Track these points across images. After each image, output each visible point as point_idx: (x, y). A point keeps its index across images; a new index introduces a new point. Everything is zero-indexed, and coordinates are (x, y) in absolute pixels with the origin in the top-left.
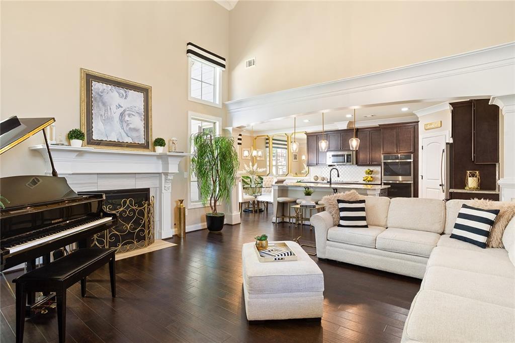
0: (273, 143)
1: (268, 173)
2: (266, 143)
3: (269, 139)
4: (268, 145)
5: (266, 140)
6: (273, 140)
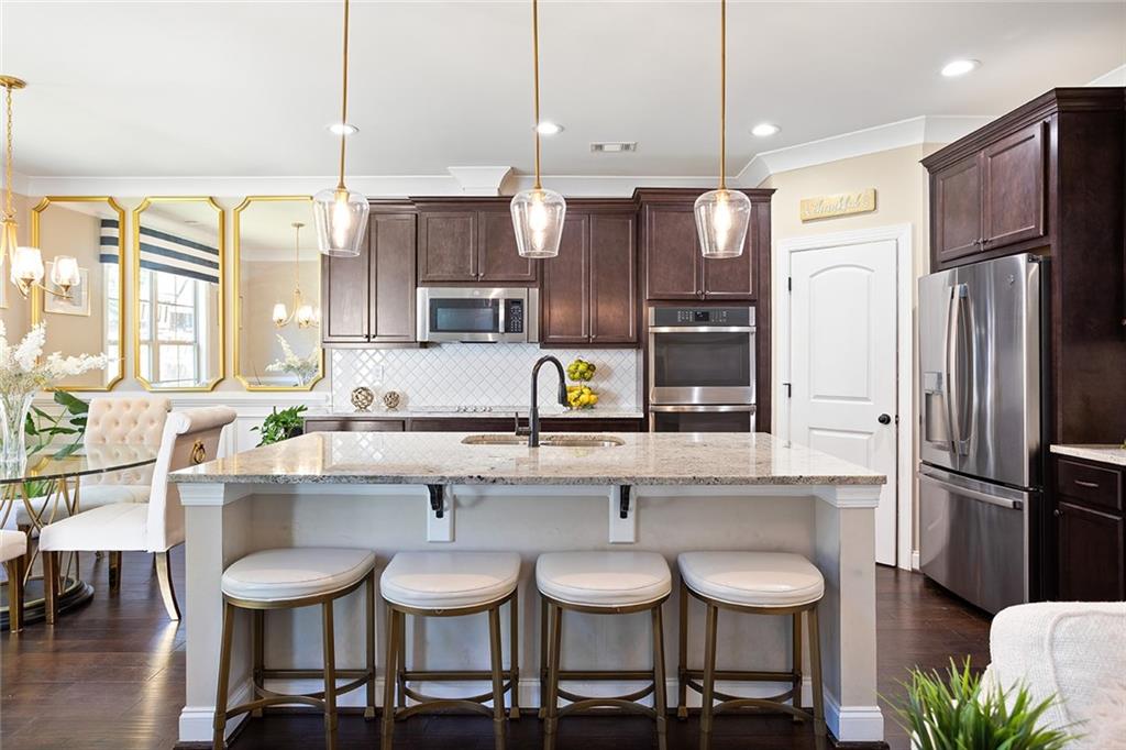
0: (144, 247)
1: (113, 372)
2: (104, 241)
3: (120, 224)
4: (114, 250)
5: (106, 223)
6: (141, 232)
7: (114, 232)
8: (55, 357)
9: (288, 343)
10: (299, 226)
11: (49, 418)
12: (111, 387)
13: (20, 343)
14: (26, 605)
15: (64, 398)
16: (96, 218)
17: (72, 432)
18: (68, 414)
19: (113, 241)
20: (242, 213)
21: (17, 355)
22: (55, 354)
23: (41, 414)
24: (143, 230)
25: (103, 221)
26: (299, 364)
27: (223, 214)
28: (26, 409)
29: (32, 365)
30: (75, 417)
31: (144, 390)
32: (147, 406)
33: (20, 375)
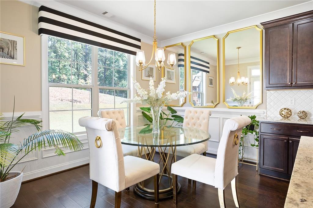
0: (192, 62)
2: (180, 60)
3: (185, 55)
4: (183, 63)
5: (180, 55)
6: (191, 58)
7: (183, 57)
8: (168, 93)
9: (235, 91)
10: (239, 48)
11: (166, 114)
12: (182, 106)
13: (158, 87)
14: (160, 191)
15: (170, 109)
16: (177, 53)
17: (172, 120)
18: (171, 113)
19: (183, 60)
20: (225, 39)
21: (157, 91)
22: (168, 92)
23: (164, 113)
24: (192, 57)
25: (179, 54)
26: (240, 98)
27: (219, 41)
28: (160, 112)
29: (161, 95)
30: (172, 115)
31: (192, 107)
32: (203, 113)
33: (158, 99)
